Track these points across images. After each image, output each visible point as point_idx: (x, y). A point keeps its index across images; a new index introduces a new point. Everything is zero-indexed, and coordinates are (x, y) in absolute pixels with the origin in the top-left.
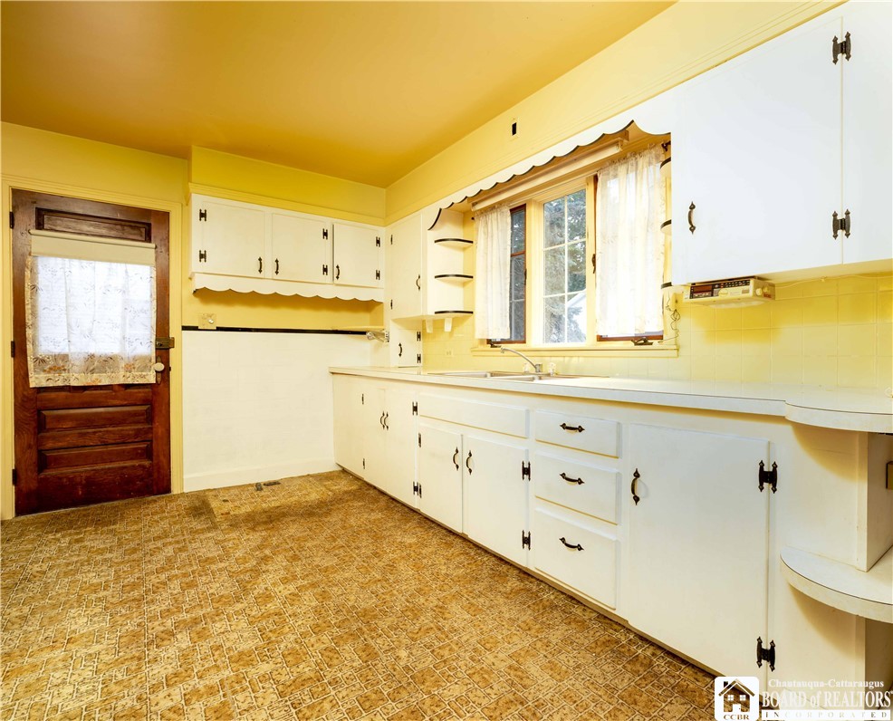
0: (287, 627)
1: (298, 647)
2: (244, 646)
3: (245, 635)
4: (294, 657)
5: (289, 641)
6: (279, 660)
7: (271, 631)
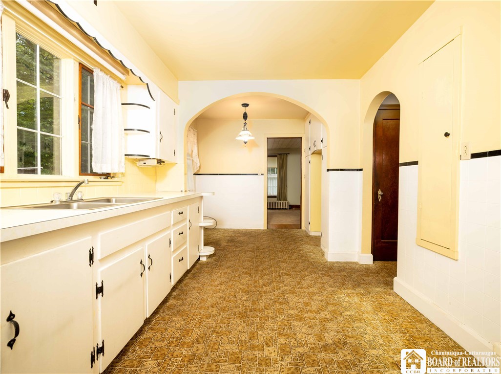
0: (279, 325)
1: (278, 314)
2: (299, 324)
3: (298, 329)
4: (280, 311)
5: (280, 318)
6: (286, 312)
7: (286, 326)
